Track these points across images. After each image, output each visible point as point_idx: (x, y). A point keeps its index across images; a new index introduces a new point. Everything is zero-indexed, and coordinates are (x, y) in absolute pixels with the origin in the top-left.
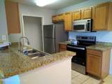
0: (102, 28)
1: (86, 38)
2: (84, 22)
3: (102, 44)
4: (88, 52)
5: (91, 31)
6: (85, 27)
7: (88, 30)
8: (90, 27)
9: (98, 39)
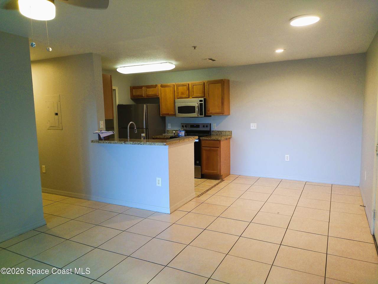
0: (218, 111)
1: (198, 126)
2: (194, 102)
3: (220, 133)
4: (203, 145)
5: (205, 116)
6: (197, 109)
7: (201, 114)
8: (204, 110)
9: (215, 128)
